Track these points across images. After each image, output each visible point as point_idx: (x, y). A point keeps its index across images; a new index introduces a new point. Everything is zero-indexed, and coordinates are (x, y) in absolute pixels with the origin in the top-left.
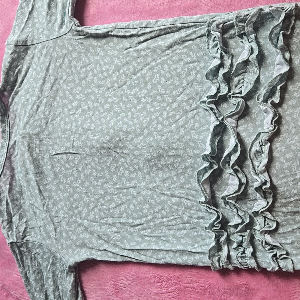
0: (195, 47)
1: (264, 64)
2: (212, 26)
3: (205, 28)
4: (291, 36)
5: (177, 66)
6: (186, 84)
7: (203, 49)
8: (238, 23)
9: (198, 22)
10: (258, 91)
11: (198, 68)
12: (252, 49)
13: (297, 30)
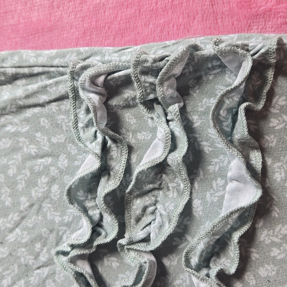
0: (46, 121)
1: (201, 173)
2: (80, 79)
3: (67, 81)
4: (264, 113)
5: (8, 161)
6: (27, 204)
7: (64, 128)
8: (139, 76)
9: (52, 66)
10: (189, 238)
11: (54, 172)
12: (173, 139)
13: (279, 101)
